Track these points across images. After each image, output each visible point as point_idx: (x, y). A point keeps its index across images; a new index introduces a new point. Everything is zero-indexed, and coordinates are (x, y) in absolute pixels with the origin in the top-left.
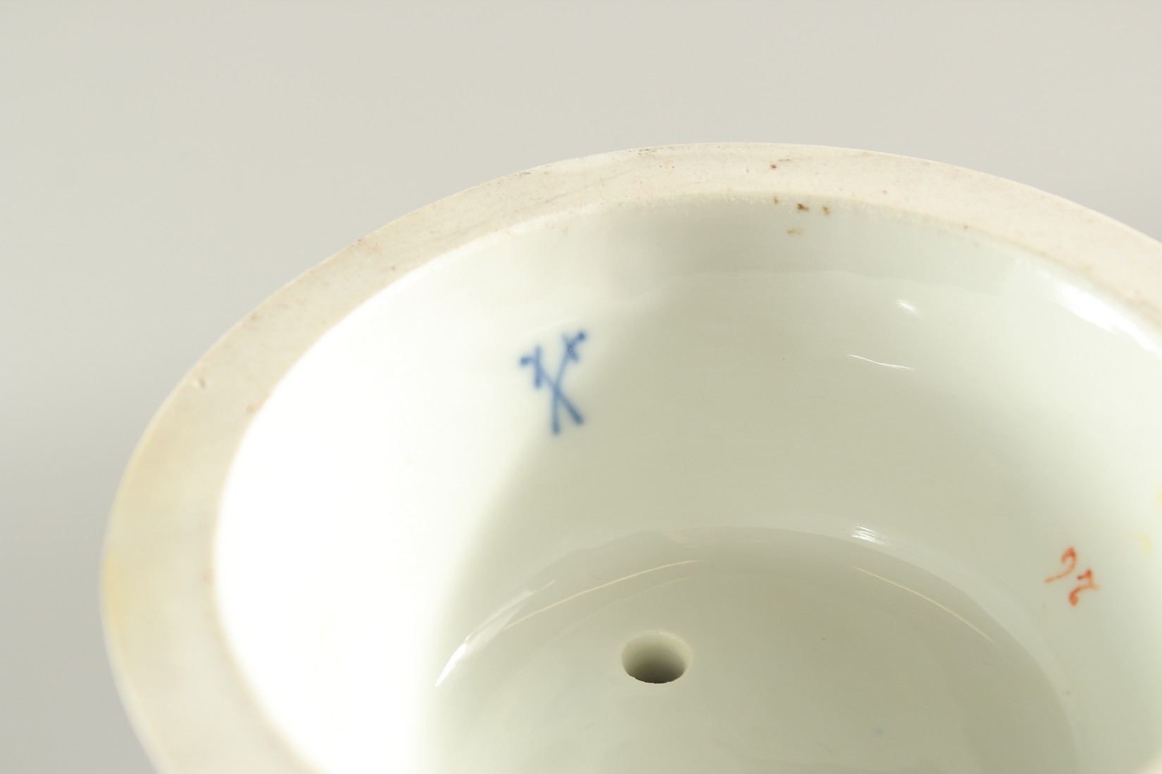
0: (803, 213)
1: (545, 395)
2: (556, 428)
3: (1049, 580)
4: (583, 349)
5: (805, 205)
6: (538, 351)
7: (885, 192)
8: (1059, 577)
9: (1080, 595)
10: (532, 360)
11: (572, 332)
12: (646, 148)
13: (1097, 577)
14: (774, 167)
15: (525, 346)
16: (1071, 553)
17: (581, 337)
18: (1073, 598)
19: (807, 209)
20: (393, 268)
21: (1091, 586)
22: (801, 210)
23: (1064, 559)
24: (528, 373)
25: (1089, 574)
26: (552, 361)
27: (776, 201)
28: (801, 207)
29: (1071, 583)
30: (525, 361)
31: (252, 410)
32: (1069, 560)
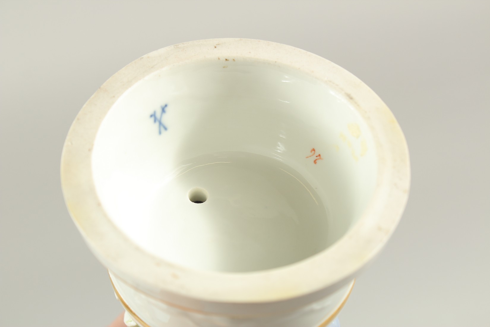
0: (227, 61)
1: (157, 124)
2: (160, 133)
3: (307, 157)
4: (167, 109)
5: (228, 59)
6: (155, 112)
7: (250, 52)
8: (310, 156)
9: (317, 161)
10: (153, 116)
11: (163, 105)
12: (175, 45)
13: (322, 156)
14: (215, 47)
15: (151, 112)
16: (314, 150)
17: (166, 106)
18: (315, 162)
19: (228, 60)
20: (114, 97)
21: (320, 158)
22: (226, 61)
23: (311, 151)
24: (153, 119)
25: (319, 155)
26: (158, 115)
27: (219, 59)
28: (226, 60)
29: (314, 158)
30: (151, 116)
31: (90, 150)
32: (313, 152)
